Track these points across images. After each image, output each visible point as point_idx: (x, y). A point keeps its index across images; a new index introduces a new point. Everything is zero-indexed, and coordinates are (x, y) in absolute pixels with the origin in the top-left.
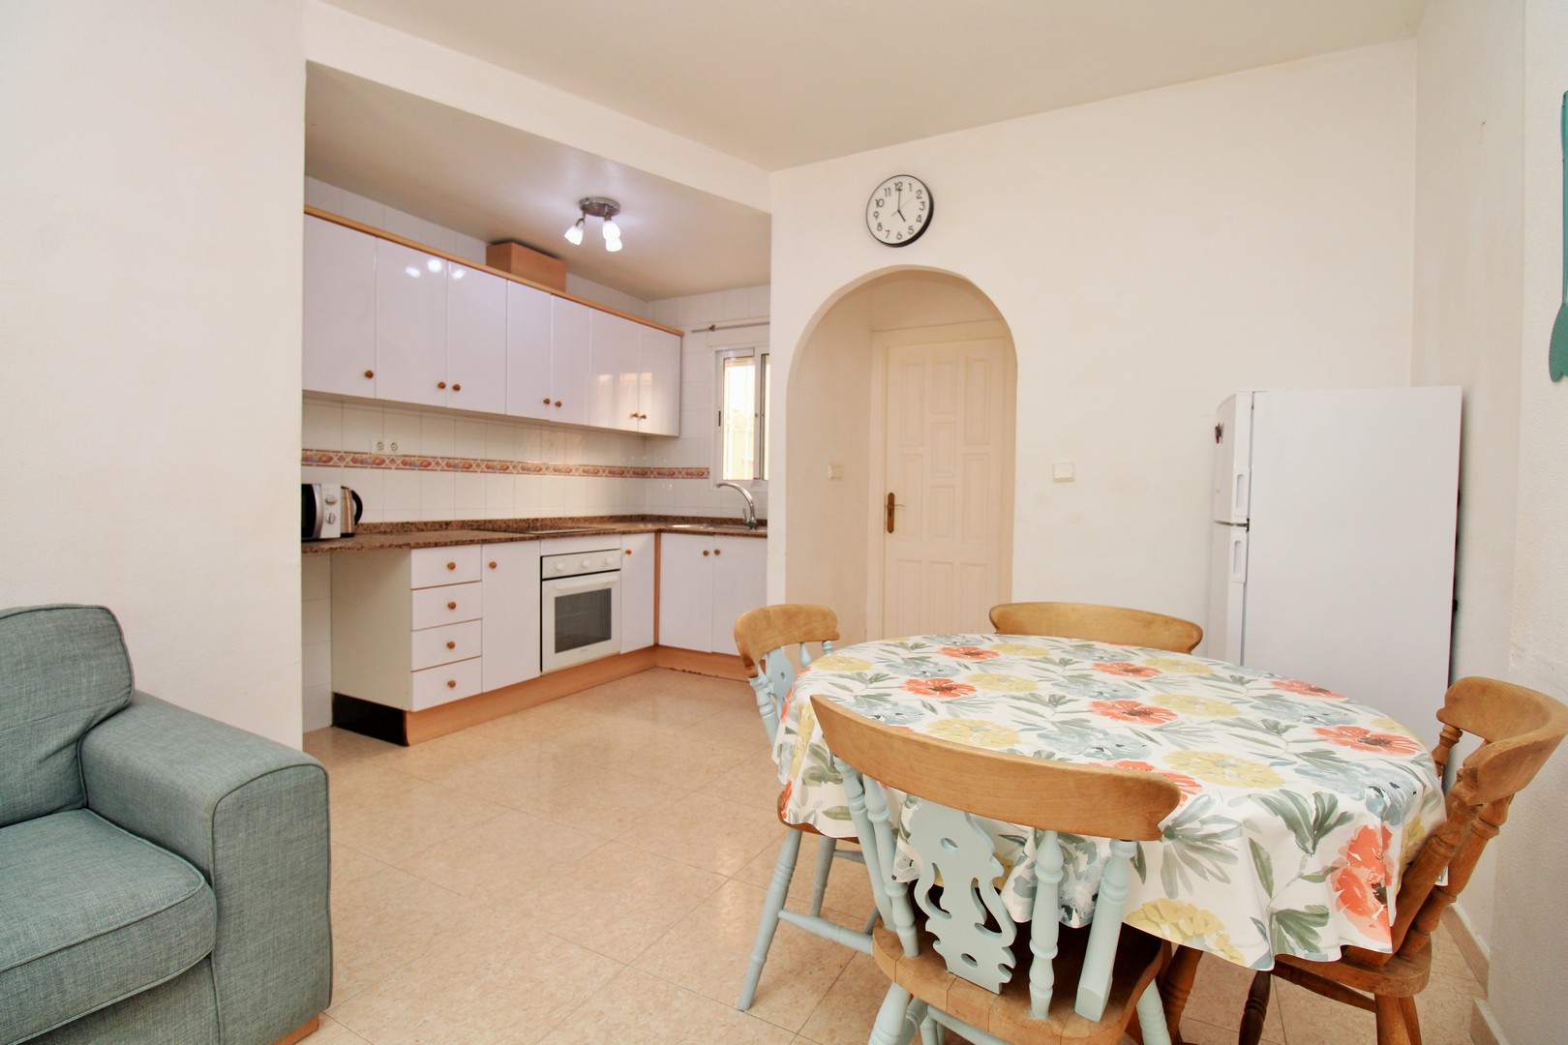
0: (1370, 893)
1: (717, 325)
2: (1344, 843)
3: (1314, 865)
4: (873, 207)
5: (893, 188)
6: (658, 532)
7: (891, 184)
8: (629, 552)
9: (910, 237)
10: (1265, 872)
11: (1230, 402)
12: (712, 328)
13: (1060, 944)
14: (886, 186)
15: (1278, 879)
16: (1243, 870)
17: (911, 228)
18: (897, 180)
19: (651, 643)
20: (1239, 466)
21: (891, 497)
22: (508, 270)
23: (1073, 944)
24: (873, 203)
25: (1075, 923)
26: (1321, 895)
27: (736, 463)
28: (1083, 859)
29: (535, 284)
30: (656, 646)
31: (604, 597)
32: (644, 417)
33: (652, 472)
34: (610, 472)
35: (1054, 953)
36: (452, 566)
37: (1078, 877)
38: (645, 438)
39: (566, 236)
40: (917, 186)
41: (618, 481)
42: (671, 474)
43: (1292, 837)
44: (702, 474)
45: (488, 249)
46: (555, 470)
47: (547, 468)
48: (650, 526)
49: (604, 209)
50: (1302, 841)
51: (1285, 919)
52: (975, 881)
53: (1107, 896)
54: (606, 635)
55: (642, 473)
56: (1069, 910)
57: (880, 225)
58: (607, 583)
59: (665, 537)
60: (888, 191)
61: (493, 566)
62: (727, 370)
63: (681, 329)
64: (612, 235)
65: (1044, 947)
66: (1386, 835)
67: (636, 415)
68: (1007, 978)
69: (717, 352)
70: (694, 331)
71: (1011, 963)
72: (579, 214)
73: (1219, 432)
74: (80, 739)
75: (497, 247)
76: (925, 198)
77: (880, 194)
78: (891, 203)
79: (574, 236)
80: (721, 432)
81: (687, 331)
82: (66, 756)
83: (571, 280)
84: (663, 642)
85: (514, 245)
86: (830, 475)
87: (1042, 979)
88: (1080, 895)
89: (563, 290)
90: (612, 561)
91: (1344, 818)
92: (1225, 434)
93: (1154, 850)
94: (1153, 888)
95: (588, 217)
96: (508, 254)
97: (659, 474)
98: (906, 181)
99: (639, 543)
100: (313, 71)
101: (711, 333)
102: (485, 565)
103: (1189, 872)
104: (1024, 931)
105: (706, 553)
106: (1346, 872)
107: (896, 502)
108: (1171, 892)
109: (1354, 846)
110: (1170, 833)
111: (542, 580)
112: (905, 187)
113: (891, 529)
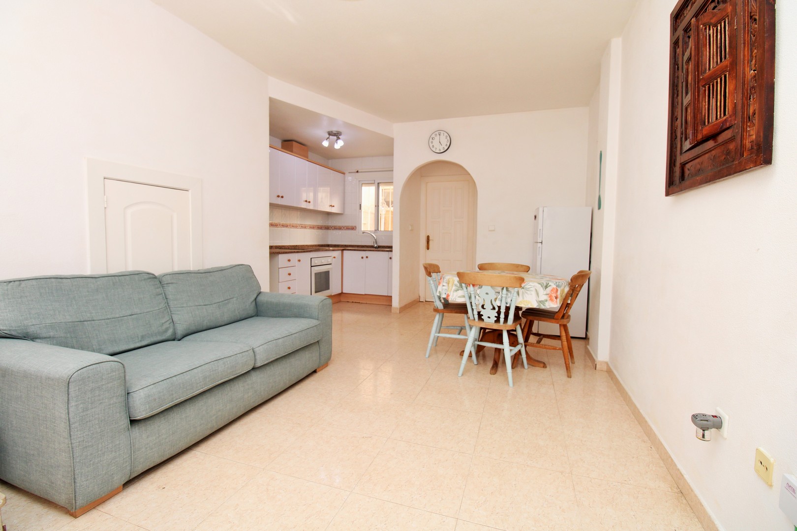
0: (554, 298)
1: (359, 171)
2: (550, 290)
3: (545, 293)
4: (431, 140)
5: (438, 134)
6: (343, 250)
7: (437, 133)
8: (334, 257)
9: (443, 151)
10: (538, 294)
11: (538, 209)
12: (357, 172)
13: (506, 309)
14: (435, 133)
15: (540, 295)
16: (534, 293)
17: (443, 148)
18: (439, 132)
19: (340, 292)
20: (540, 227)
21: (428, 237)
22: (292, 151)
23: (508, 309)
24: (431, 139)
25: (508, 305)
26: (546, 297)
27: (367, 224)
28: (509, 294)
29: (299, 156)
30: (342, 293)
31: (327, 274)
32: (334, 206)
33: (331, 228)
34: (310, 227)
35: (505, 311)
36: (289, 260)
37: (509, 297)
38: (328, 214)
39: (323, 144)
40: (446, 134)
41: (320, 231)
42: (340, 228)
43: (542, 288)
44: (353, 228)
45: (282, 143)
46: (282, 226)
47: (280, 225)
48: (340, 248)
49: (337, 135)
50: (543, 289)
51: (541, 302)
52: (491, 300)
53: (513, 300)
54: (327, 288)
55: (327, 228)
56: (507, 303)
57: (433, 146)
58: (328, 269)
59: (345, 252)
60: (436, 135)
61: (299, 261)
62: (363, 188)
63: (345, 172)
64: (339, 145)
65: (503, 310)
66: (557, 290)
67: (331, 206)
68: (496, 319)
69: (359, 181)
70: (349, 173)
71: (497, 315)
72: (328, 136)
73: (535, 217)
74: (256, 299)
75: (286, 142)
76: (449, 139)
77: (433, 136)
78: (437, 138)
79: (326, 144)
80: (361, 212)
81: (347, 172)
82: (254, 303)
83: (310, 154)
84: (344, 292)
85: (294, 142)
86: (410, 229)
87: (502, 316)
88: (509, 301)
89: (307, 158)
90: (329, 260)
91: (550, 286)
92: (537, 218)
93: (521, 291)
94: (520, 298)
95: (331, 137)
96: (292, 146)
97: (335, 228)
98: (442, 132)
99: (337, 254)
100: (272, 101)
101: (357, 174)
102: (297, 261)
103: (526, 294)
104: (499, 307)
105: (362, 258)
106: (551, 295)
107: (430, 239)
108: (523, 298)
109: (552, 290)
110: (523, 288)
111: (311, 266)
112: (442, 134)
113: (428, 248)
